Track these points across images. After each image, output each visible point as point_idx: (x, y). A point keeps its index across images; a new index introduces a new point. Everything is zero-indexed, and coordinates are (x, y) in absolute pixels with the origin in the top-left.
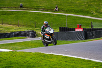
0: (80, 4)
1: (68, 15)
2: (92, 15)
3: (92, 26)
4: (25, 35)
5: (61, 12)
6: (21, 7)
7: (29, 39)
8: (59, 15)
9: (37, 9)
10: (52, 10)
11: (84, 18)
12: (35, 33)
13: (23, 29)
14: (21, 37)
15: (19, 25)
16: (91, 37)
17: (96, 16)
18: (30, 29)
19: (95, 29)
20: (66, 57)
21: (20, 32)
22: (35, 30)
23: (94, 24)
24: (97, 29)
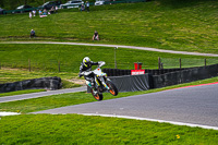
0: (137, 26)
1: (117, 46)
2: (159, 45)
3: (160, 65)
4: (42, 85)
5: (104, 43)
6: (33, 35)
7: (49, 93)
8: (101, 48)
9: (60, 39)
10: (88, 40)
11: (145, 52)
12: (60, 80)
13: (39, 76)
14: (35, 90)
15: (30, 69)
16: (161, 85)
17: (167, 47)
18: (50, 74)
19: (166, 70)
20: (125, 120)
21: (33, 81)
22: (59, 75)
23: (164, 61)
24: (171, 70)
